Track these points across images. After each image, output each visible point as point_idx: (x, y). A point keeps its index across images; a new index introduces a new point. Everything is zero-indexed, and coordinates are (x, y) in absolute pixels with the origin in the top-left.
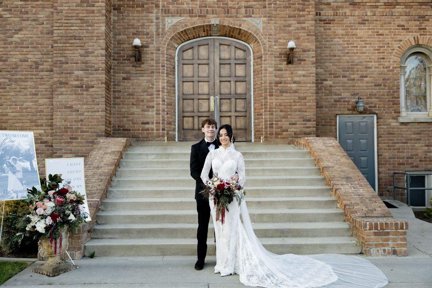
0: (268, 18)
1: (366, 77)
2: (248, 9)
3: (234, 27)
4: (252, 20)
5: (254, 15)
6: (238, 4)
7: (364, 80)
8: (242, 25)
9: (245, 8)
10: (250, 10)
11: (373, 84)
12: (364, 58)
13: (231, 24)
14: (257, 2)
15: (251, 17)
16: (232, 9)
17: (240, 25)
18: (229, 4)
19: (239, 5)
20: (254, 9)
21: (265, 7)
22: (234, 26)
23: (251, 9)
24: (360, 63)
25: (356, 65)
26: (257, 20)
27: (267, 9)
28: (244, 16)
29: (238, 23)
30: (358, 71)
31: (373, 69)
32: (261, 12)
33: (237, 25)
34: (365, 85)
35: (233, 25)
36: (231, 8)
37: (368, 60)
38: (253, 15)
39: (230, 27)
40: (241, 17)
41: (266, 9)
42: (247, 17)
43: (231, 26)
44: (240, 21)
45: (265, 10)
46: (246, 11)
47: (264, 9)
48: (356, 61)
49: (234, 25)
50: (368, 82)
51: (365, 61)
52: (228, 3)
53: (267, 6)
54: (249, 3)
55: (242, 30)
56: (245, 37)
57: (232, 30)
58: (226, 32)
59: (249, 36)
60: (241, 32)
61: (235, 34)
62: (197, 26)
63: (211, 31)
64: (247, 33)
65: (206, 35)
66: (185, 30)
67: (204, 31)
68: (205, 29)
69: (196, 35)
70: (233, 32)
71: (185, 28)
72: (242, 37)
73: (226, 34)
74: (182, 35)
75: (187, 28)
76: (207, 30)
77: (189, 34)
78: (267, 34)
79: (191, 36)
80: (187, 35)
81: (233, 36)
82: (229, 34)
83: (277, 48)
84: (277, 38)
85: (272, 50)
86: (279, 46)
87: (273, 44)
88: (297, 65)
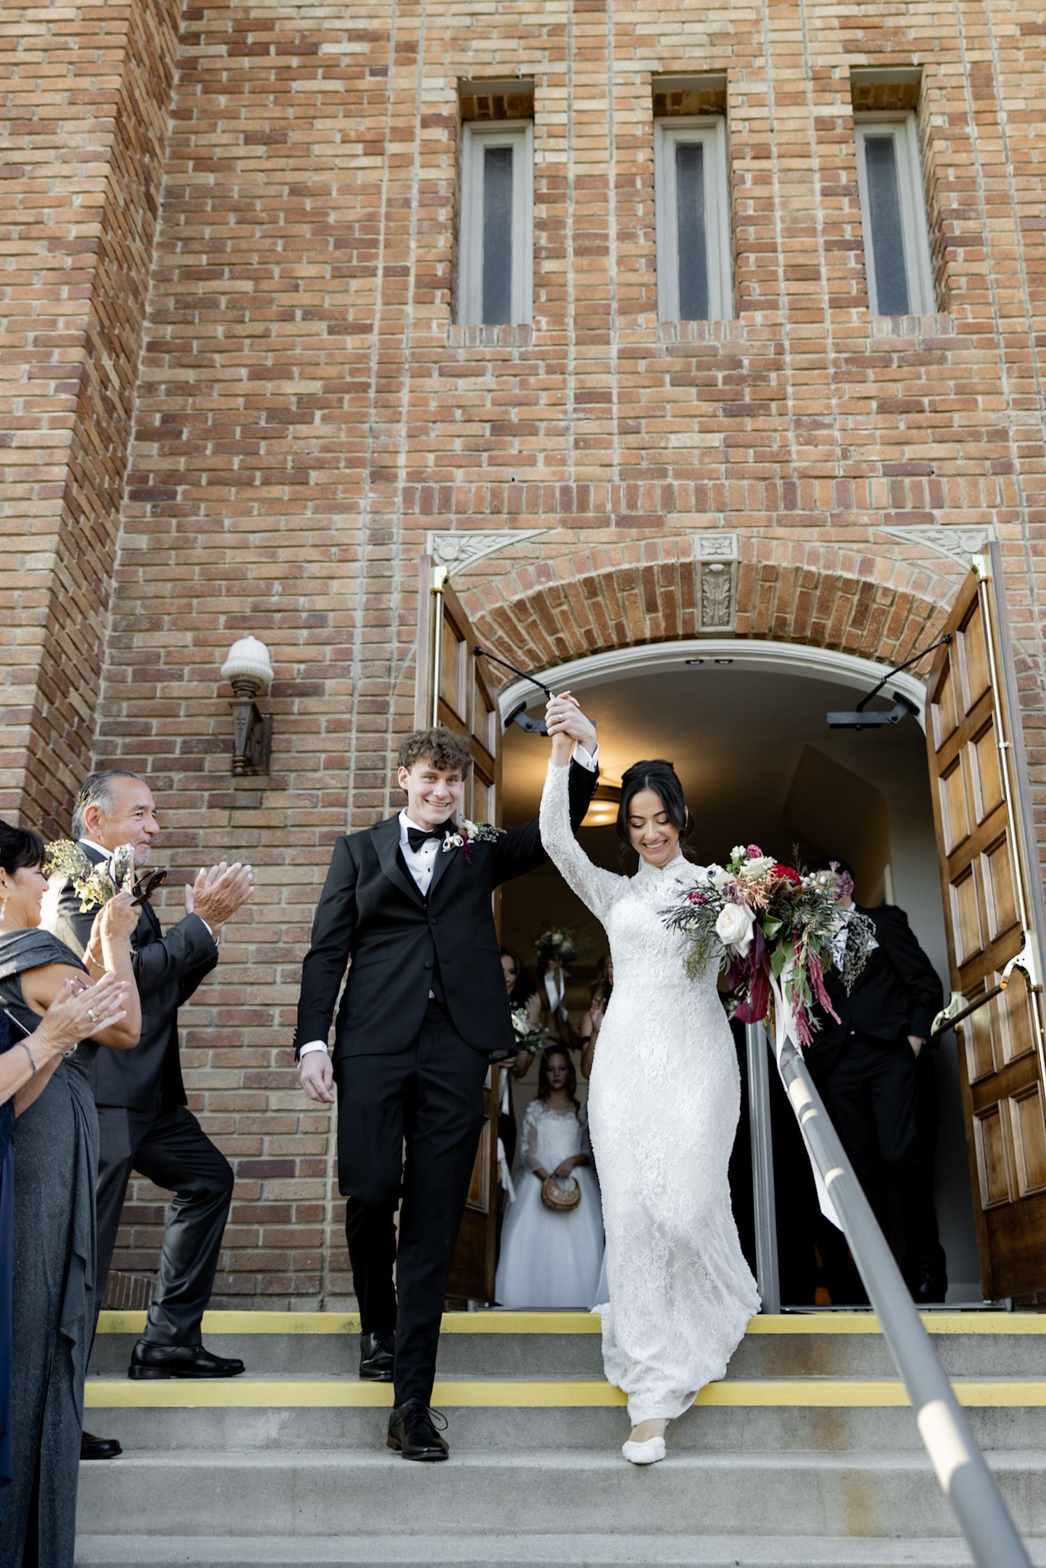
0: (1027, 526)
2: (907, 480)
3: (827, 576)
4: (934, 535)
5: (946, 510)
6: (845, 456)
8: (879, 562)
9: (885, 475)
10: (920, 484)
13: (813, 557)
14: (958, 446)
15: (929, 519)
16: (816, 482)
17: (867, 566)
18: (794, 456)
19: (850, 462)
20: (944, 480)
21: (1005, 469)
22: (830, 572)
23: (925, 480)
26: (965, 536)
27: (1019, 480)
28: (887, 516)
29: (855, 552)
32: (982, 496)
33: (847, 566)
35: (822, 563)
36: (804, 476)
38: (936, 512)
39: (809, 575)
40: (866, 520)
41: (1014, 477)
42: (902, 520)
43: (813, 569)
44: (868, 542)
45: (1009, 485)
46: (896, 490)
47: (1000, 479)
49: (827, 567)
52: (789, 453)
53: (1017, 463)
54: (906, 448)
55: (880, 592)
56: (895, 631)
57: (818, 593)
58: (782, 608)
59: (923, 629)
60: (875, 606)
61: (839, 620)
62: (609, 577)
63: (690, 603)
64: (910, 611)
65: (662, 633)
66: (538, 599)
67: (651, 607)
68: (659, 590)
69: (604, 627)
70: (824, 608)
71: (538, 588)
72: (876, 635)
73: (782, 623)
74: (520, 627)
75: (552, 584)
76: (669, 598)
77: (559, 623)
78: (1031, 612)
79: (573, 636)
80: (553, 630)
81: (823, 633)
82: (800, 624)
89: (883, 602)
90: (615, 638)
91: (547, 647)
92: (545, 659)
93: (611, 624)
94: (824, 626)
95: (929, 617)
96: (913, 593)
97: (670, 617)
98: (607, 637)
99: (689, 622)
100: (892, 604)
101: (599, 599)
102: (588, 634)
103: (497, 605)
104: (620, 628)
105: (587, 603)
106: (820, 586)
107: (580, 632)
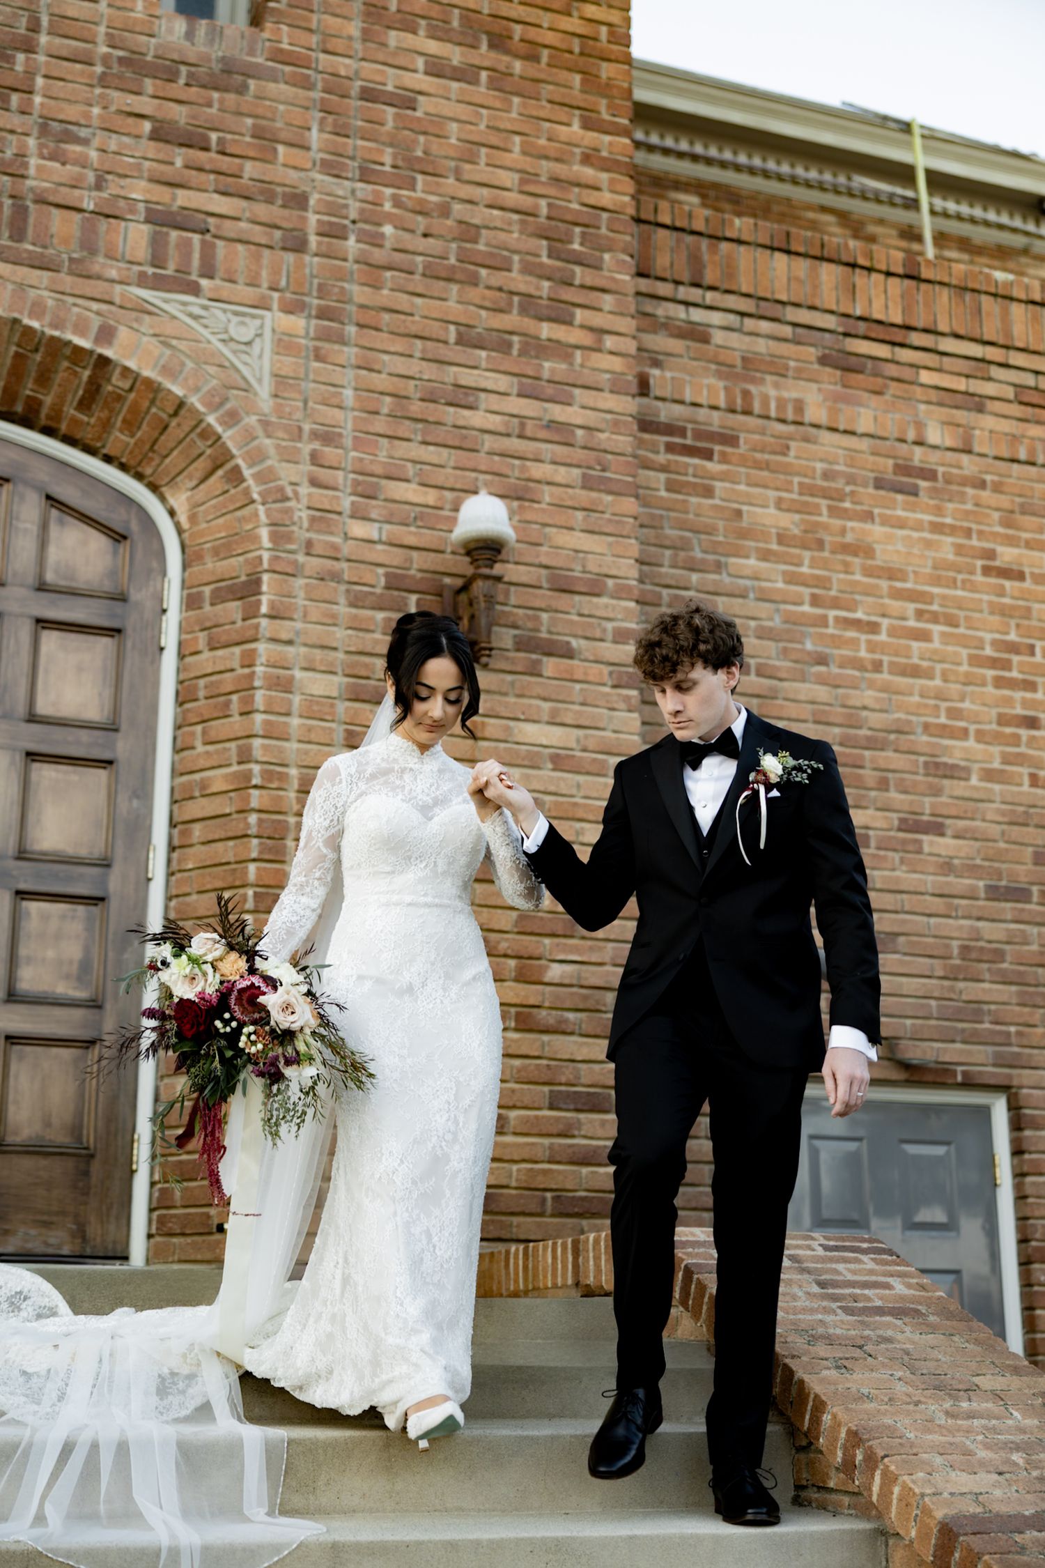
0: (314, 322)
1: (938, 830)
2: (174, 234)
3: (52, 338)
4: (197, 311)
5: (218, 282)
6: (99, 186)
7: (926, 849)
8: (123, 333)
9: (148, 221)
10: (188, 243)
11: (981, 884)
12: (919, 705)
13: (37, 309)
14: (244, 204)
15: (195, 290)
16: (54, 211)
17: (106, 334)
18: (32, 171)
19: (105, 195)
20: (220, 243)
21: (297, 245)
22: (56, 333)
23: (196, 238)
24: (892, 737)
25: (873, 744)
26: (235, 319)
27: (312, 262)
28: (142, 275)
29: (93, 314)
30: (883, 785)
31: (974, 781)
32: (264, 273)
33: (81, 330)
34: (931, 881)
35: (47, 319)
36: (41, 201)
37: (943, 720)
38: (204, 282)
39: (29, 331)
40: (113, 274)
41: (307, 258)
42: (158, 283)
43: (35, 324)
44: (111, 303)
45: (300, 266)
46: (157, 244)
47: (290, 257)
48: (875, 719)
49: (55, 326)
50: (947, 867)
51: (926, 727)
52: (25, 165)
53: (313, 240)
54: (180, 193)
55: (118, 371)
56: (130, 426)
57: (38, 357)
59: (166, 427)
60: (110, 388)
61: (61, 398)
64: (153, 402)
70: (44, 379)
72: (106, 425)
78: (300, 429)
81: (37, 412)
83: (375, 536)
84: (378, 470)
85: (335, 547)
86: (387, 527)
87: (346, 502)
88: (509, 678)
89: (120, 384)
94: (40, 403)
95: (176, 414)
96: (160, 379)
100: (131, 390)
106: (42, 349)
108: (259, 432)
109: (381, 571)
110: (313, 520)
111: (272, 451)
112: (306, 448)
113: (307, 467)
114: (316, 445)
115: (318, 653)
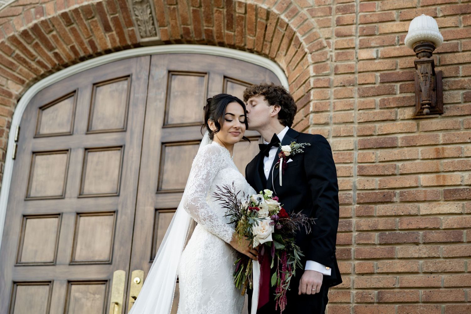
55: (237, 5)
56: (253, 31)
57: (203, 9)
58: (184, 22)
59: (266, 27)
60: (237, 15)
61: (219, 26)
62: (76, 11)
63: (130, 24)
64: (256, 15)
65: (118, 44)
66: (35, 28)
67: (107, 29)
68: (109, 18)
69: (81, 44)
70: (209, 20)
71: (35, 22)
72: (243, 34)
73: (187, 32)
74: (29, 48)
75: (43, 18)
76: (116, 20)
77: (53, 43)
78: (330, 9)
79: (64, 51)
80: (51, 49)
81: (212, 36)
82: (198, 32)
83: (375, 56)
84: (375, 19)
85: (350, 67)
86: (381, 49)
87: (357, 41)
88: (460, 119)
89: (240, 11)
90: (90, 50)
91: (49, 59)
92: (50, 66)
93: (86, 41)
94: (211, 31)
95: (267, 19)
96: (256, 3)
97: (121, 34)
98: (85, 50)
99: (132, 36)
100: (246, 13)
101: (74, 25)
102: (73, 48)
103: (11, 34)
104: (92, 43)
105: (67, 29)
106: (203, 5)
107: (67, 48)
108: (309, 16)
109: (378, 74)
110: (338, 55)
111: (315, 24)
112: (333, 18)
113: (334, 28)
114: (340, 15)
115: (342, 127)
